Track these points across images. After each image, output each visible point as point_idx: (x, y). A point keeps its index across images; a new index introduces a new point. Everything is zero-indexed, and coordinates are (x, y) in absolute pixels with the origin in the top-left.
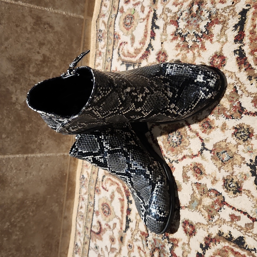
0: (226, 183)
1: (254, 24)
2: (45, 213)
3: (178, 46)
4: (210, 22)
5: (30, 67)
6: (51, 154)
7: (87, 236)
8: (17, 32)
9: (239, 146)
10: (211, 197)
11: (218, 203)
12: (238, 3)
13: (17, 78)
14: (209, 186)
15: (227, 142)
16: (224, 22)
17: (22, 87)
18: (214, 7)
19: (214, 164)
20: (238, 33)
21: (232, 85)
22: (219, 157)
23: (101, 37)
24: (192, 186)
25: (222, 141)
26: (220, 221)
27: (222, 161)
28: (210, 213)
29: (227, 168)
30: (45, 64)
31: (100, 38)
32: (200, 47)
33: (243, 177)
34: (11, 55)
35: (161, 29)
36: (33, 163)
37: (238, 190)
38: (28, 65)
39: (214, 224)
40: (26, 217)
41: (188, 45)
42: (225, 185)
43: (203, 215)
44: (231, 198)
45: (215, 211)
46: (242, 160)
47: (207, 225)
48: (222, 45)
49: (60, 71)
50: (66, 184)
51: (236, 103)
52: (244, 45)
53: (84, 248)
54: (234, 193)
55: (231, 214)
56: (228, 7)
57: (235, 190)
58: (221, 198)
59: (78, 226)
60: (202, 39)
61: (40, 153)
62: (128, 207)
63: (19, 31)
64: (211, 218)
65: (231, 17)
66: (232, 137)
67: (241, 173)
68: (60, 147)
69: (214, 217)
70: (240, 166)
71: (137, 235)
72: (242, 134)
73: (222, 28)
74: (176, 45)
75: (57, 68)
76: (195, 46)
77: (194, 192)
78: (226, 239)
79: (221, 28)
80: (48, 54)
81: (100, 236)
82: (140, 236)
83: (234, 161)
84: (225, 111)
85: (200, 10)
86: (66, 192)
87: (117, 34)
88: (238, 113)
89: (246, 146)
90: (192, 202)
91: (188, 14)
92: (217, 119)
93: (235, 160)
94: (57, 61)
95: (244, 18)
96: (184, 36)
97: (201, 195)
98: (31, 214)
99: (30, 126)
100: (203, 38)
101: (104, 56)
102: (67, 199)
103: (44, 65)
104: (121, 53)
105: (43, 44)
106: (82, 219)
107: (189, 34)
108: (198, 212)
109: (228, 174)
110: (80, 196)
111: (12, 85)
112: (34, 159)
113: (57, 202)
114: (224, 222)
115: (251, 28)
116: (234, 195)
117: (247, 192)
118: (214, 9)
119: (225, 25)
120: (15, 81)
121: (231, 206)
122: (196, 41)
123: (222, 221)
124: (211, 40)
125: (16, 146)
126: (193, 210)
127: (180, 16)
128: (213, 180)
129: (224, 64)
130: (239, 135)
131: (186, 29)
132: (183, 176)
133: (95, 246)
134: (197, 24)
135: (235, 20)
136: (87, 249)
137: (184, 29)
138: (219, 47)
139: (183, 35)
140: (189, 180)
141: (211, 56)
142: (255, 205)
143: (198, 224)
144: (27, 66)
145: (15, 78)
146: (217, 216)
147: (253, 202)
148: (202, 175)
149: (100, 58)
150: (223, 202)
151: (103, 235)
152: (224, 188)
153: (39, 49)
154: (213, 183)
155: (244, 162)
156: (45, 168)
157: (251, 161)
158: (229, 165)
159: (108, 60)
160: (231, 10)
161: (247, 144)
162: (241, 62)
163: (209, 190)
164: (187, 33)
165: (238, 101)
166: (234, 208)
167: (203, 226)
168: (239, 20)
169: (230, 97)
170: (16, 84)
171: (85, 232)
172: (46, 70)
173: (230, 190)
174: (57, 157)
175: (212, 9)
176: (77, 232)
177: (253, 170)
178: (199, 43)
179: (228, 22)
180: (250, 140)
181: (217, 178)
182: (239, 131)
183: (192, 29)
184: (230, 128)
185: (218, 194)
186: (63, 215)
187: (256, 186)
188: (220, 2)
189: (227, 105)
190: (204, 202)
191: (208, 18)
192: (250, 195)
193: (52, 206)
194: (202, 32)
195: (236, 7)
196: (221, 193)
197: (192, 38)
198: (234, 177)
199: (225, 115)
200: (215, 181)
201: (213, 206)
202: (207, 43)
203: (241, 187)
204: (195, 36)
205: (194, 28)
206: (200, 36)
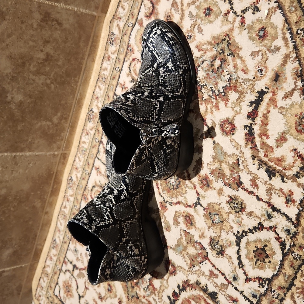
0: (213, 242)
1: (268, 110)
2: (27, 208)
4: (228, 86)
5: (30, 66)
6: (41, 153)
7: (67, 236)
8: (21, 28)
9: (230, 215)
10: (196, 248)
11: (201, 256)
12: (258, 80)
13: (15, 77)
14: (197, 239)
15: (221, 206)
16: (241, 93)
17: (20, 86)
18: (235, 72)
19: (205, 222)
20: (252, 110)
21: (236, 156)
22: (211, 217)
23: (113, 41)
24: (180, 231)
25: (217, 204)
26: (200, 272)
27: (212, 221)
28: (193, 262)
29: (215, 229)
30: (48, 62)
31: (111, 42)
32: (214, 104)
33: (228, 243)
34: (12, 53)
36: (20, 162)
37: (221, 252)
38: (29, 64)
39: (194, 273)
40: (7, 212)
41: (203, 96)
42: (210, 244)
43: (185, 261)
44: (214, 256)
45: (197, 262)
46: (230, 228)
47: (188, 271)
48: (235, 114)
49: (62, 70)
50: (52, 182)
51: (236, 175)
52: (255, 124)
53: (63, 246)
54: (218, 254)
55: (210, 270)
56: (249, 80)
57: (218, 251)
58: (205, 253)
59: (59, 223)
60: (217, 97)
61: (30, 152)
63: (24, 28)
64: (192, 267)
65: (249, 91)
66: (226, 204)
67: (227, 239)
68: (52, 147)
69: (195, 266)
70: (228, 233)
72: (236, 205)
73: (239, 98)
75: (59, 67)
77: (182, 238)
78: (202, 289)
80: (52, 52)
84: (225, 178)
85: (221, 68)
86: (51, 189)
87: (131, 47)
88: (236, 185)
90: (178, 246)
91: (209, 66)
92: (216, 181)
93: (224, 226)
94: (61, 60)
95: (260, 98)
96: (201, 86)
97: (187, 243)
98: (12, 209)
99: (23, 126)
101: (113, 62)
102: (51, 196)
103: (46, 63)
104: (132, 69)
105: (48, 42)
106: (64, 218)
108: (182, 256)
109: (216, 236)
110: (65, 196)
111: (9, 84)
112: (22, 157)
113: (40, 199)
114: (203, 274)
115: (265, 112)
116: (216, 255)
117: (229, 257)
118: (235, 74)
119: (242, 96)
120: (13, 80)
121: (212, 263)
122: (211, 97)
124: (226, 104)
125: (6, 144)
126: (177, 253)
127: (201, 64)
128: (201, 235)
129: (233, 133)
130: (232, 205)
131: (204, 81)
132: (174, 219)
133: (74, 249)
134: (216, 81)
135: (253, 97)
136: (66, 249)
137: (202, 79)
138: (232, 115)
140: (179, 225)
141: (222, 119)
142: (233, 271)
143: (180, 267)
144: (27, 64)
145: (13, 77)
146: (198, 266)
147: (232, 268)
148: (192, 226)
149: (108, 62)
150: (206, 257)
152: (209, 246)
153: (43, 47)
154: (200, 237)
155: (231, 230)
156: (32, 167)
157: (238, 232)
158: (218, 228)
159: (116, 69)
160: (250, 85)
161: (237, 216)
162: (249, 139)
163: (195, 241)
164: (205, 85)
165: (238, 174)
166: (214, 266)
167: (184, 270)
168: (256, 99)
169: (231, 166)
170: (13, 83)
171: (66, 232)
172: (47, 69)
173: (214, 249)
174: (47, 155)
175: (233, 73)
176: (57, 229)
177: (238, 241)
178: (214, 100)
179: (245, 95)
180: (241, 214)
181: (205, 235)
182: (234, 201)
183: (210, 83)
184: (225, 195)
185: (203, 248)
186: (44, 211)
187: (238, 256)
188: (243, 70)
189: (227, 172)
190: (189, 250)
191: (227, 80)
192: (230, 261)
193: (35, 202)
194: (219, 91)
195: (256, 84)
196: (205, 248)
197: (208, 92)
198: (220, 240)
199: (224, 181)
200: (202, 236)
201: (196, 257)
202: (222, 104)
203: (224, 251)
204: (211, 91)
205: (212, 83)
206: (216, 93)
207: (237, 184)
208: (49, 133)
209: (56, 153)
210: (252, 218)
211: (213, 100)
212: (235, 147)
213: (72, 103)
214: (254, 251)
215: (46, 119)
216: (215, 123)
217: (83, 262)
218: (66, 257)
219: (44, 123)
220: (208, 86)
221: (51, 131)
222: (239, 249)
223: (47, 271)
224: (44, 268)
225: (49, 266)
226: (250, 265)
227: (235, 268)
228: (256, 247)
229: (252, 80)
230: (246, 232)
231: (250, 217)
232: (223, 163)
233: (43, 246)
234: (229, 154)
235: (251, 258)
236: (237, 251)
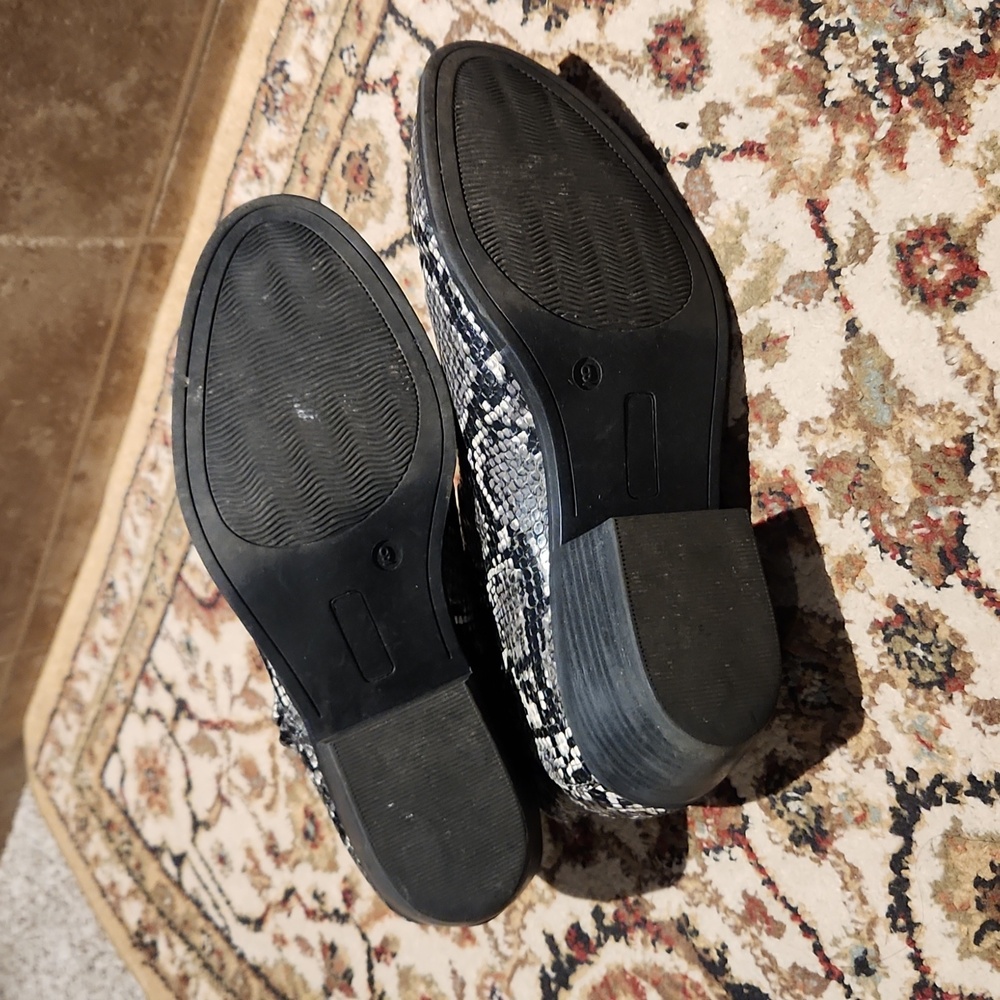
3: (775, 55)
4: (978, 48)
6: (51, 241)
7: (159, 582)
9: (885, 686)
15: (842, 634)
21: (958, 418)
25: (823, 619)
26: (699, 886)
28: (673, 835)
29: (799, 730)
32: (881, 134)
33: (851, 808)
37: (813, 838)
41: (829, 85)
44: (775, 843)
45: (693, 843)
46: (875, 744)
48: (992, 207)
50: (103, 359)
51: (944, 512)
53: (142, 616)
54: (797, 839)
55: (751, 893)
57: (801, 826)
58: (737, 815)
59: (127, 526)
64: (669, 855)
66: (869, 633)
67: (851, 790)
68: (99, 216)
69: (680, 857)
70: (858, 763)
72: (920, 652)
74: (766, 44)
76: (858, 118)
78: (701, 958)
81: (212, 622)
84: (883, 509)
86: (96, 390)
88: (937, 560)
89: (912, 706)
92: (831, 516)
96: (822, 28)
100: (910, 103)
102: (98, 413)
106: (148, 510)
107: (853, 33)
110: (155, 420)
113: (51, 423)
114: (716, 900)
116: (788, 842)
117: (847, 870)
121: (761, 869)
122: (872, 96)
123: (706, 890)
124: (948, 145)
129: (965, 300)
130: (901, 645)
133: (183, 638)
134: (910, 14)
136: (152, 630)
138: (972, 206)
139: (819, 22)
141: (913, 219)
142: (858, 933)
143: (611, 840)
146: (694, 862)
147: (857, 918)
150: (736, 835)
151: (222, 621)
155: (880, 758)
156: (12, 296)
157: (912, 775)
158: (814, 727)
161: (921, 701)
164: (844, 23)
165: (952, 509)
166: (769, 882)
167: (627, 856)
169: (925, 466)
171: (153, 565)
173: (781, 814)
174: (76, 252)
176: (120, 546)
177: (905, 813)
178: (885, 114)
180: (940, 698)
182: (910, 631)
183: (873, 22)
184: (873, 591)
185: (730, 795)
186: (72, 469)
187: (891, 876)
189: (900, 487)
191: (976, 17)
192: (851, 883)
193: (27, 437)
194: (917, 69)
196: (740, 796)
197: (856, 67)
198: (814, 783)
199: (876, 527)
201: (693, 824)
202: (922, 142)
203: (828, 837)
204: (875, 64)
205: (887, 21)
206: (900, 79)
207: (942, 553)
208: (85, 156)
209: (120, 243)
210: (995, 734)
211: (879, 115)
212: (961, 372)
213: (196, 25)
214: (979, 882)
215: (74, 93)
216: (872, 235)
217: (213, 699)
218: (148, 660)
219: (63, 110)
220: (865, 34)
221: (95, 149)
222: (907, 850)
223: (78, 693)
224: (69, 677)
225: (85, 676)
226: (950, 936)
227: (873, 923)
228: (992, 864)
230: (953, 789)
231: (989, 729)
232: (884, 437)
233: (66, 597)
234: (920, 403)
235: (957, 906)
236: (894, 856)
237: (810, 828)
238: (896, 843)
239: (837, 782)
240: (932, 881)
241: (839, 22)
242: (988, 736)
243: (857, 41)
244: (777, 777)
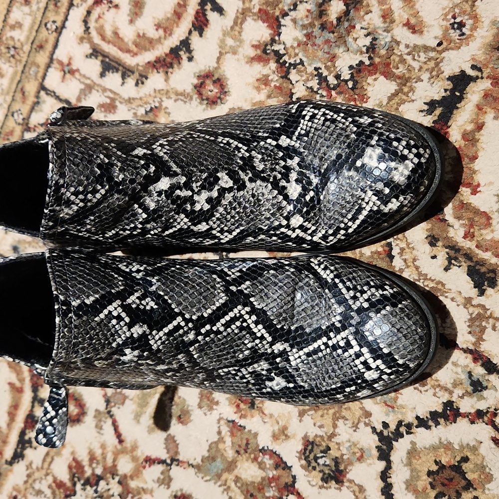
0: (310, 450)
1: (480, 121)
3: (265, 81)
4: (367, 62)
10: (261, 466)
11: (277, 485)
12: (452, 49)
14: (264, 440)
16: (404, 81)
18: (387, 30)
20: (433, 123)
24: (219, 423)
29: (320, 418)
33: (354, 453)
35: (227, 17)
37: (335, 476)
41: (293, 91)
42: (304, 454)
43: (230, 498)
44: (313, 486)
46: (363, 414)
54: (326, 479)
56: (426, 49)
57: (327, 472)
58: (288, 476)
60: (333, 93)
62: (32, 411)
65: (425, 76)
67: (353, 443)
70: (355, 427)
71: (44, 482)
73: (395, 94)
74: (259, 76)
77: (221, 440)
79: (394, 91)
82: (50, 487)
83: (343, 410)
85: (348, 20)
90: (211, 459)
91: (314, 16)
93: (345, 409)
95: (458, 94)
96: (287, 65)
97: (238, 452)
100: (336, 93)
101: (38, 9)
104: (92, 24)
107: (303, 65)
108: (220, 486)
109: (321, 434)
115: (470, 127)
116: (320, 483)
117: (356, 489)
118: (385, 34)
119: (406, 89)
122: (317, 93)
126: (208, 478)
127: (290, 10)
128: (277, 432)
131: (297, 51)
134: (331, 52)
135: (437, 91)
137: (292, 47)
139: (285, 62)
140: (215, 407)
148: (253, 411)
149: (26, 9)
150: (290, 488)
152: (300, 458)
154: (275, 437)
155: (367, 421)
157: (385, 425)
158: (327, 414)
159: (49, 26)
160: (429, 60)
163: (261, 448)
164: (298, 61)
168: (444, 94)
173: (314, 468)
175: (380, 32)
177: (384, 447)
179: (414, 84)
181: (289, 432)
183: (314, 58)
185: (283, 465)
187: (382, 484)
188: (408, 25)
190: (241, 471)
191: (364, 49)
194: (338, 77)
195: (446, 59)
196: (289, 465)
197: (307, 80)
198: (331, 445)
200: (282, 434)
201: (263, 489)
203: (344, 473)
204: (317, 78)
205: (320, 57)
206: (330, 83)
210: (427, 391)
214: (430, 473)
220: (310, 65)
222: (389, 467)
228: (435, 461)
229: (433, 49)
230: (409, 426)
231: (424, 389)
235: (420, 490)
236: (382, 472)
237: (332, 471)
238: (382, 465)
239: (344, 440)
240: (405, 480)
241: (295, 61)
242: (423, 392)
243: (306, 68)
244: (310, 447)
